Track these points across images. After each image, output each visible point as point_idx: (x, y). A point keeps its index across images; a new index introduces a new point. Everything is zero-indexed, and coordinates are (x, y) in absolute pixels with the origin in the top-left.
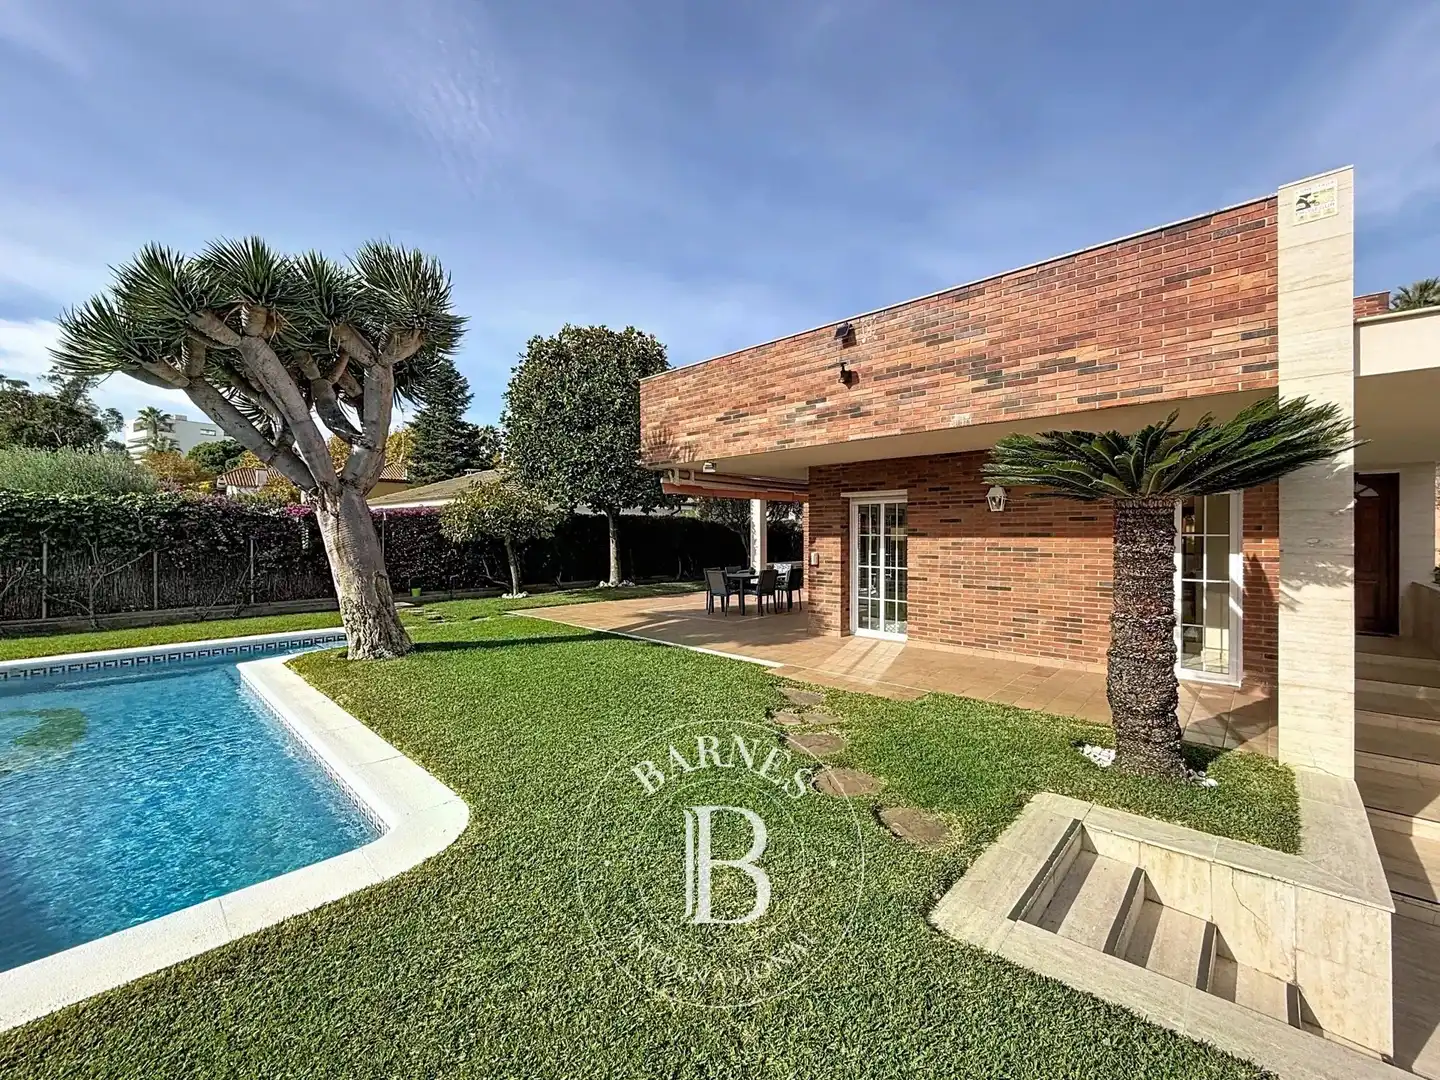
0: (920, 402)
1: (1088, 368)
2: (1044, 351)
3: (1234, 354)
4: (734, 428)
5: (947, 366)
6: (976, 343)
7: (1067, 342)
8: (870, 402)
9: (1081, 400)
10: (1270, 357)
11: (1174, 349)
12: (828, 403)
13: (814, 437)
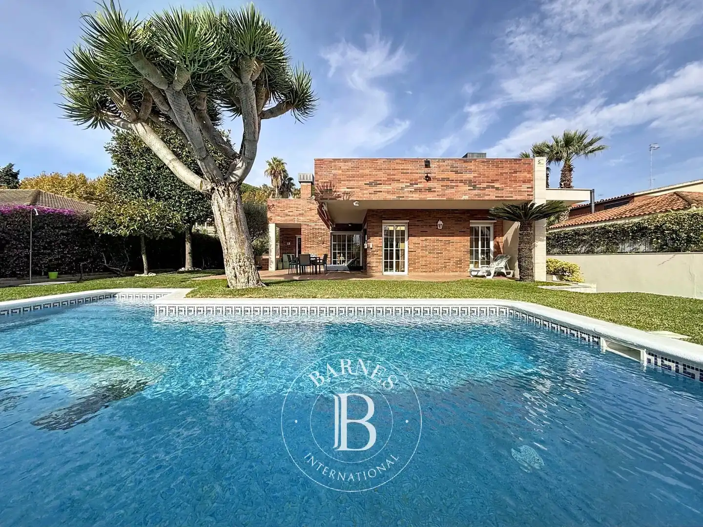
0: (453, 191)
1: (497, 189)
2: (487, 182)
3: (526, 191)
4: (374, 189)
5: (461, 181)
6: (470, 176)
7: (493, 181)
8: (435, 188)
9: (496, 197)
10: (532, 193)
11: (515, 188)
12: (419, 186)
13: (413, 197)
